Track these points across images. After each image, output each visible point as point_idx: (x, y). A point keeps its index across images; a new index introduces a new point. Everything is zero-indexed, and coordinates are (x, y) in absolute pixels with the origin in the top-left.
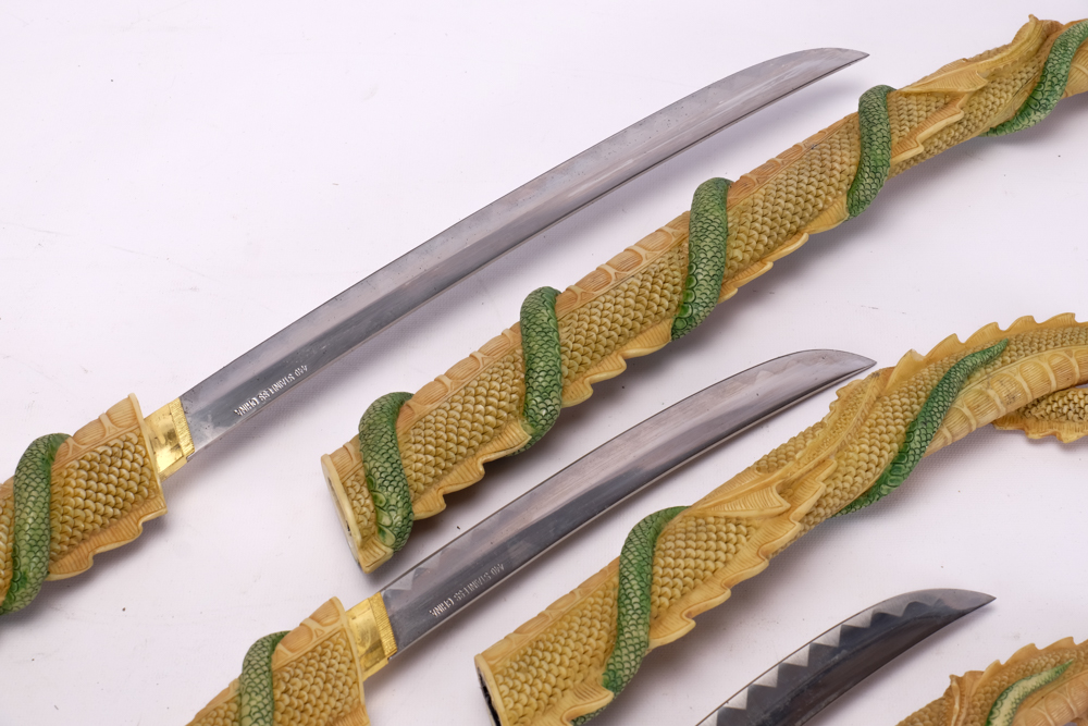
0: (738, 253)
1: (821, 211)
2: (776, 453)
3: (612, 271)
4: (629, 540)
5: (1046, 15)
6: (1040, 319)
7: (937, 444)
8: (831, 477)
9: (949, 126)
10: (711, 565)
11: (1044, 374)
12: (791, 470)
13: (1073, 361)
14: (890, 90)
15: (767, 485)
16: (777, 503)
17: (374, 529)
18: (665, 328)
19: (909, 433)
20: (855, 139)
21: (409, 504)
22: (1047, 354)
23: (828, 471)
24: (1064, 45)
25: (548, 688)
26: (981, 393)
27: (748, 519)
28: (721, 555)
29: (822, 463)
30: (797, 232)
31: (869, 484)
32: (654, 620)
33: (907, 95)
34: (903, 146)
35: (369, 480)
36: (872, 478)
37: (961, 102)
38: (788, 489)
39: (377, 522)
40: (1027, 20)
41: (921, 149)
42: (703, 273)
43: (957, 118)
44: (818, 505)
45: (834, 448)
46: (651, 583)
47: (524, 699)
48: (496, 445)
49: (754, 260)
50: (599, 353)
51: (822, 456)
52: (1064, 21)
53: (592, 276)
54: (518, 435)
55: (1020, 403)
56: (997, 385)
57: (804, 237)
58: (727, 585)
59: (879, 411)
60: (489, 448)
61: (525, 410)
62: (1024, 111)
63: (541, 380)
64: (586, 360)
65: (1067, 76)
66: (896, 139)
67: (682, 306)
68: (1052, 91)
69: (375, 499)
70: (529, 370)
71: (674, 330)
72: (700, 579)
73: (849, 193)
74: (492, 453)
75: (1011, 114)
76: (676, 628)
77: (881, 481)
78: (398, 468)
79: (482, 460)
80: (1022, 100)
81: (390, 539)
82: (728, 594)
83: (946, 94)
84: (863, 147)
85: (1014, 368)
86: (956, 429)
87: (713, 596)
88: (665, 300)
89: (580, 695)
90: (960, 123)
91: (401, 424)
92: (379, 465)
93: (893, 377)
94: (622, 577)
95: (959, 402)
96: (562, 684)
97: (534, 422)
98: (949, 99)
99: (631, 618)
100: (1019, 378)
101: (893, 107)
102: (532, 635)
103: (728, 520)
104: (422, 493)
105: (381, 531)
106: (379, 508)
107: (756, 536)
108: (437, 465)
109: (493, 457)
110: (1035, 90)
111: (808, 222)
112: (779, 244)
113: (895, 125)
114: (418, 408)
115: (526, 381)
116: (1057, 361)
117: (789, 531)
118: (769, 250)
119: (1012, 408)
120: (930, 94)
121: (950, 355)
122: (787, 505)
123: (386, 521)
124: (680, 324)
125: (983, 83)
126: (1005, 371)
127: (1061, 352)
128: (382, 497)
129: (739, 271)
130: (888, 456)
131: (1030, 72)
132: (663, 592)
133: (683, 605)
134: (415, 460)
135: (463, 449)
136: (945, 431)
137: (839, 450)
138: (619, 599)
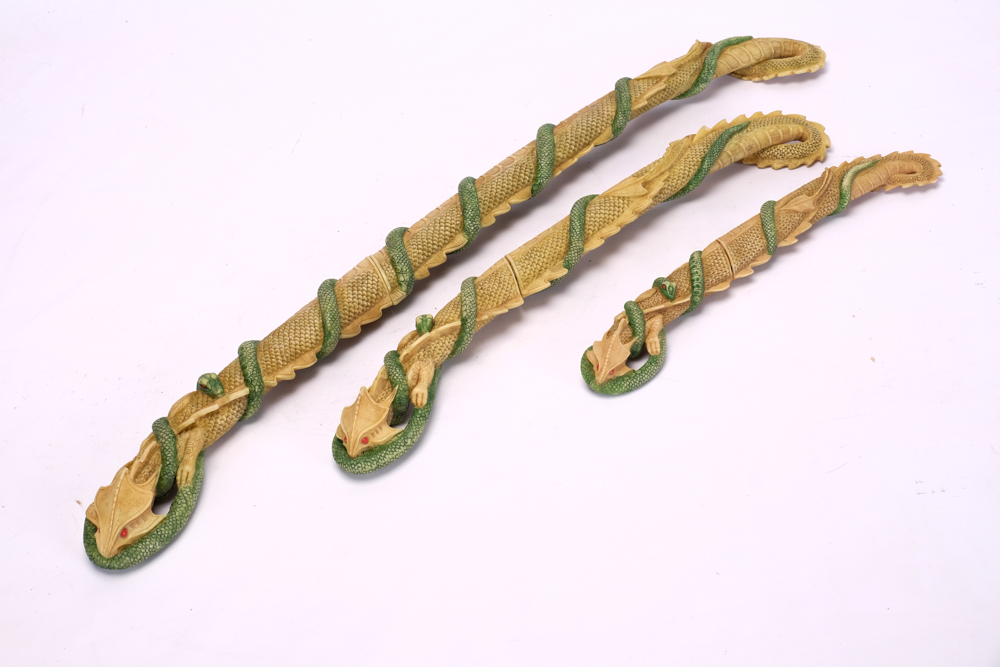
0: (560, 154)
1: (600, 134)
2: (641, 171)
3: (500, 167)
4: (574, 206)
5: (705, 39)
6: (765, 113)
7: (716, 168)
8: (666, 180)
9: (659, 92)
10: (611, 217)
11: (766, 137)
12: (648, 176)
13: (780, 131)
14: (629, 79)
15: (637, 182)
16: (641, 190)
17: (397, 284)
18: (528, 190)
19: (703, 161)
20: (613, 100)
21: (412, 272)
22: (767, 128)
23: (665, 177)
24: (713, 51)
25: (539, 267)
26: (737, 144)
27: (628, 198)
28: (616, 213)
29: (662, 173)
30: (588, 144)
31: (684, 185)
32: (585, 240)
33: (638, 80)
34: (637, 101)
35: (393, 262)
36: (685, 182)
37: (665, 80)
38: (646, 184)
39: (398, 280)
40: (694, 42)
41: (646, 103)
42: (544, 163)
43: (663, 87)
44: (660, 192)
45: (668, 167)
46: (584, 224)
47: (528, 272)
48: (451, 245)
49: (569, 158)
50: (498, 202)
51: (663, 170)
52: (713, 42)
53: (492, 170)
54: (461, 240)
55: (754, 150)
56: (744, 141)
57: (592, 145)
58: (619, 225)
59: (689, 152)
60: (448, 246)
61: (463, 228)
62: (696, 84)
63: (470, 213)
64: (491, 205)
65: (716, 65)
66: (633, 99)
67: (535, 179)
68: (709, 73)
69: (395, 269)
70: (464, 209)
71: (532, 191)
72: (606, 222)
73: (613, 125)
74: (450, 248)
75: (690, 86)
76: (595, 243)
77: (689, 183)
78: (405, 255)
79: (444, 252)
80: (695, 78)
81: (404, 287)
82: (619, 229)
83: (657, 77)
84: (617, 103)
85: (752, 133)
86: (725, 161)
87: (612, 230)
88: (526, 177)
89: (553, 271)
90: (664, 90)
91: (405, 238)
92: (396, 254)
93: (695, 138)
94: (571, 221)
95: (726, 149)
96: (544, 266)
97: (468, 233)
98: (658, 79)
99: (575, 237)
100: (754, 138)
101: (631, 85)
102: (531, 246)
103: (619, 197)
104: (418, 267)
105: (400, 284)
106: (398, 273)
107: (632, 205)
108: (424, 254)
109: (451, 250)
110: (700, 74)
111: (594, 139)
112: (580, 150)
113: (633, 93)
114: (413, 232)
115: (463, 215)
116: (772, 131)
117: (647, 203)
118: (576, 153)
119: (751, 152)
120: (649, 78)
121: (722, 128)
122: (646, 191)
123: (402, 279)
124: (535, 188)
125: (674, 71)
126: (748, 134)
127: (774, 127)
128: (399, 268)
129: (562, 163)
130: (693, 172)
131: (697, 64)
132: (590, 226)
133: (599, 234)
134: (414, 253)
135: (435, 247)
136: (719, 161)
137: (670, 168)
138: (570, 231)
